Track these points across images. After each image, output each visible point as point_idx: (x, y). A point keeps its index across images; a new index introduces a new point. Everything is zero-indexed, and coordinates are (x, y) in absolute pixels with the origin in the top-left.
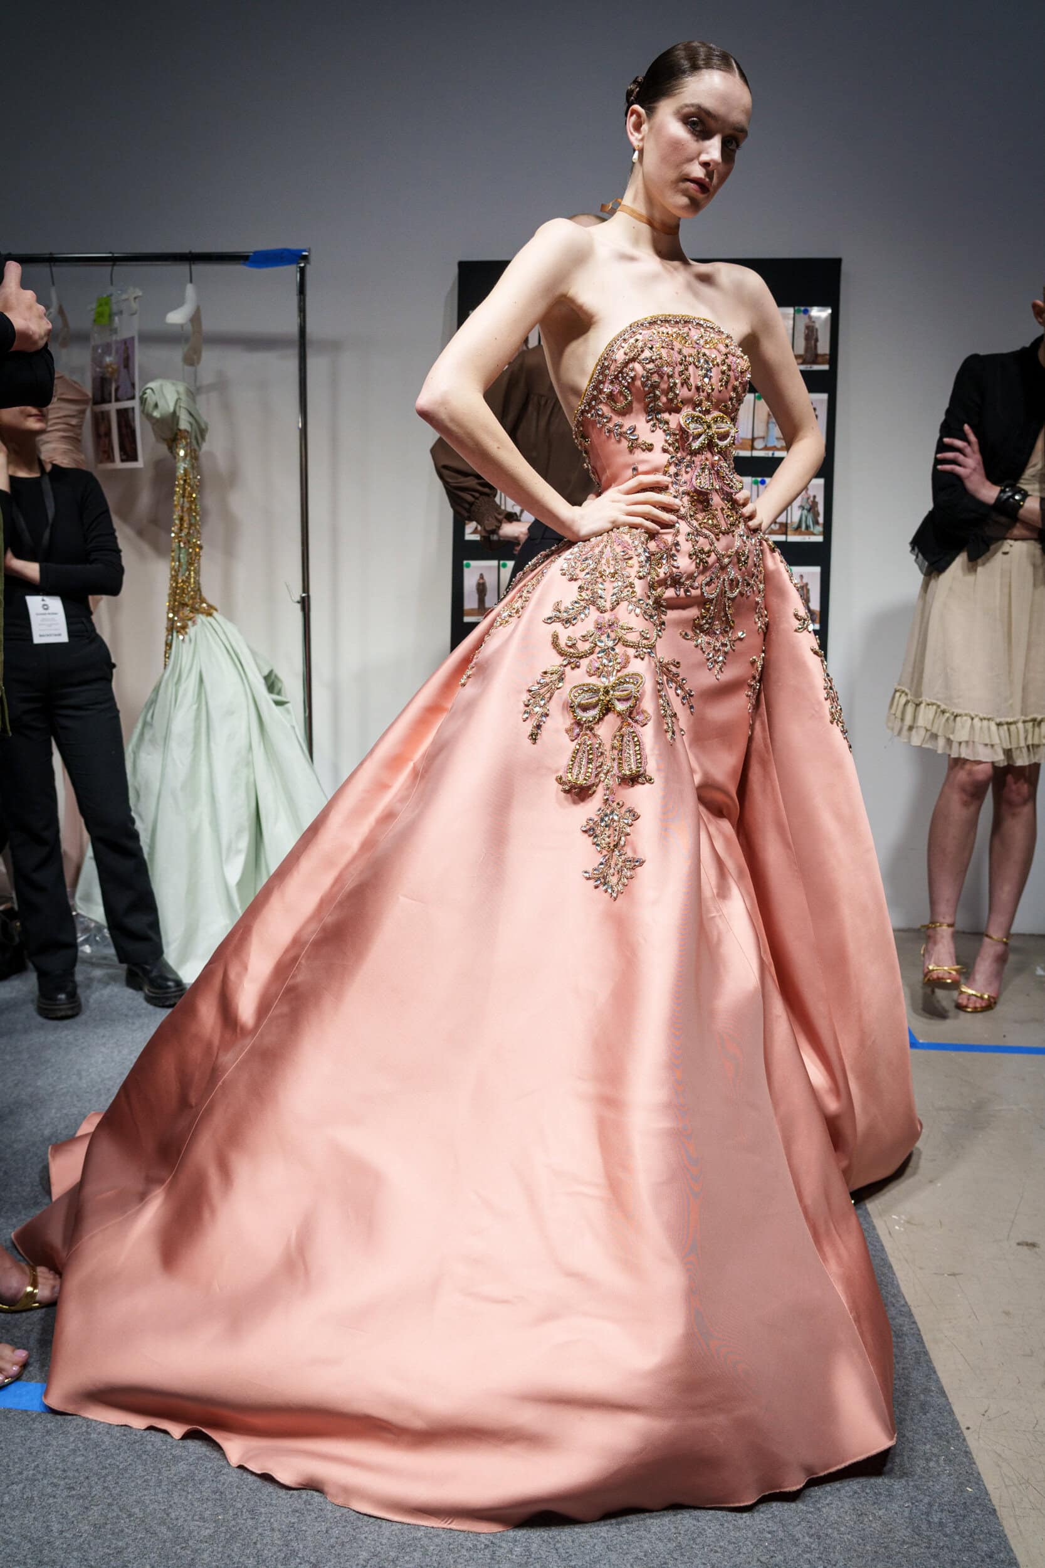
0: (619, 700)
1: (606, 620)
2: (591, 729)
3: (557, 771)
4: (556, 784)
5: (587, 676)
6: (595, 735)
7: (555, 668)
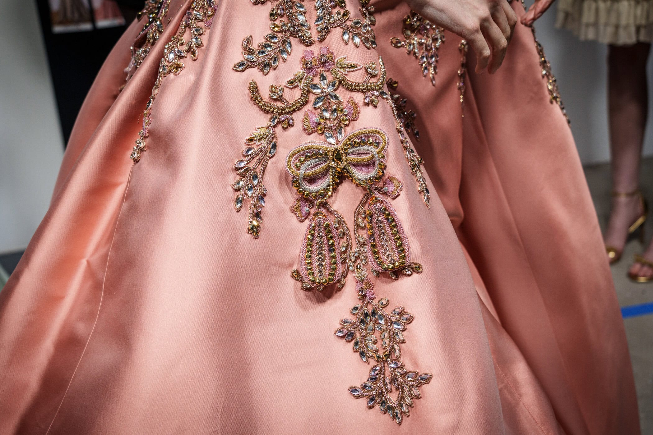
0: (355, 165)
1: (316, 54)
2: (324, 205)
3: (291, 265)
4: (292, 281)
5: (304, 135)
6: (331, 213)
7: (262, 131)
